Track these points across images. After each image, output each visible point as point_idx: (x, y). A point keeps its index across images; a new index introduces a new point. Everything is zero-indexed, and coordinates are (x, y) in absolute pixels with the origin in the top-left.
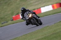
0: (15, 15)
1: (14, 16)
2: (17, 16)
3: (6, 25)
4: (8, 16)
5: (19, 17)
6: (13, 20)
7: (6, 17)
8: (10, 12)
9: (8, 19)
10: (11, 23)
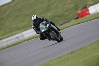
0: (81, 10)
1: (79, 12)
2: (84, 10)
3: (67, 28)
4: (69, 12)
5: (87, 12)
6: (77, 18)
7: (66, 13)
8: (72, 5)
9: (70, 16)
10: (74, 23)
